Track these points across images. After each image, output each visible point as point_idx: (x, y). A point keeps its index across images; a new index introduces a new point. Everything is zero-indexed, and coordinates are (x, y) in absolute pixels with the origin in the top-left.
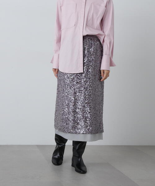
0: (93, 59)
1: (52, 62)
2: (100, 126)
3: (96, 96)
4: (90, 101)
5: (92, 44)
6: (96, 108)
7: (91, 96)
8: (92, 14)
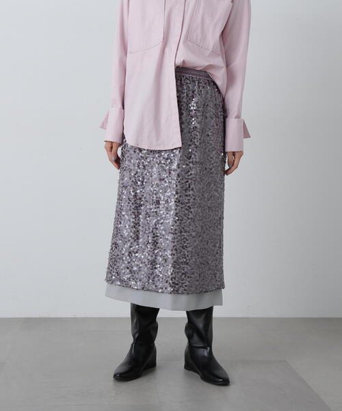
0: (196, 127)
1: (103, 126)
2: (215, 277)
3: (204, 210)
4: (189, 220)
5: (193, 92)
6: (205, 236)
7: (192, 210)
8: (200, 17)
